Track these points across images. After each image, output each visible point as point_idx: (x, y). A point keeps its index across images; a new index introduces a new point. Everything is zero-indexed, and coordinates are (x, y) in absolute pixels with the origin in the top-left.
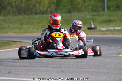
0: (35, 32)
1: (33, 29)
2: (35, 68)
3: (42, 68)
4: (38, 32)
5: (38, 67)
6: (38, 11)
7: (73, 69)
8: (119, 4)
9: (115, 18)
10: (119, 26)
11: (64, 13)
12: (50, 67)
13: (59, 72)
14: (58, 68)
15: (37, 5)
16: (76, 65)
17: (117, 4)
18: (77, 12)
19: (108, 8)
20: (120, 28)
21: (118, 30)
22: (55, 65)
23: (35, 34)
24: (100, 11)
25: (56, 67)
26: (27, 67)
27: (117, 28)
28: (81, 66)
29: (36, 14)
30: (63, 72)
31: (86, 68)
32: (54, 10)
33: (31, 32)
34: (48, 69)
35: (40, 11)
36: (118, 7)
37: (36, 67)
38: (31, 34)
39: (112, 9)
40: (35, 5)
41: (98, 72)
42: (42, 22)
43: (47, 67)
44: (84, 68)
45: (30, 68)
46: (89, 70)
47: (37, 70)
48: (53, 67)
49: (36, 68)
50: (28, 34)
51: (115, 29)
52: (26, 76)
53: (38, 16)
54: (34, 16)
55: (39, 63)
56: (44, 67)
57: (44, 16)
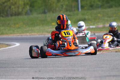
0: (11, 34)
1: (9, 30)
2: (12, 69)
3: (19, 69)
4: (14, 33)
5: (15, 67)
6: (14, 12)
7: (50, 68)
8: (92, 3)
9: (90, 17)
10: (94, 25)
11: (39, 13)
12: (27, 67)
13: (36, 72)
14: (35, 67)
15: (13, 7)
16: (53, 64)
17: (90, 3)
18: (51, 12)
19: (82, 7)
20: (94, 27)
21: (93, 28)
22: (32, 66)
23: (11, 35)
24: (75, 10)
25: (33, 67)
26: (5, 68)
27: (91, 27)
28: (58, 65)
29: (12, 15)
30: (40, 71)
31: (63, 67)
32: (29, 11)
33: (7, 34)
34: (25, 69)
35: (16, 12)
36: (92, 6)
37: (13, 67)
38: (7, 35)
39: (85, 8)
40: (10, 7)
41: (74, 70)
42: (17, 24)
43: (24, 67)
44: (61, 67)
45: (8, 68)
46: (66, 68)
47: (15, 70)
48: (30, 67)
49: (14, 69)
50: (5, 35)
51: (89, 27)
52: (4, 77)
53: (14, 17)
54: (10, 18)
55: (16, 64)
56: (21, 67)
57: (19, 17)
